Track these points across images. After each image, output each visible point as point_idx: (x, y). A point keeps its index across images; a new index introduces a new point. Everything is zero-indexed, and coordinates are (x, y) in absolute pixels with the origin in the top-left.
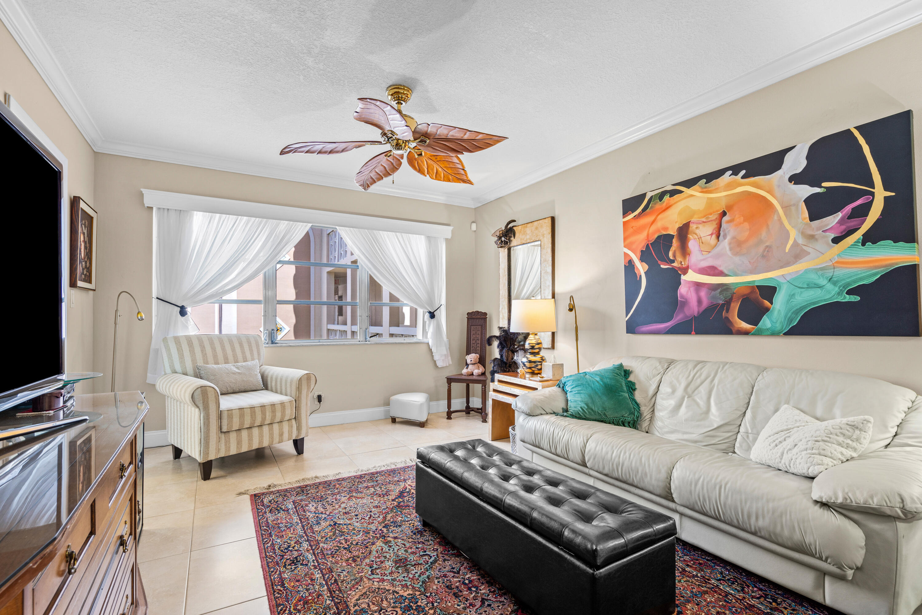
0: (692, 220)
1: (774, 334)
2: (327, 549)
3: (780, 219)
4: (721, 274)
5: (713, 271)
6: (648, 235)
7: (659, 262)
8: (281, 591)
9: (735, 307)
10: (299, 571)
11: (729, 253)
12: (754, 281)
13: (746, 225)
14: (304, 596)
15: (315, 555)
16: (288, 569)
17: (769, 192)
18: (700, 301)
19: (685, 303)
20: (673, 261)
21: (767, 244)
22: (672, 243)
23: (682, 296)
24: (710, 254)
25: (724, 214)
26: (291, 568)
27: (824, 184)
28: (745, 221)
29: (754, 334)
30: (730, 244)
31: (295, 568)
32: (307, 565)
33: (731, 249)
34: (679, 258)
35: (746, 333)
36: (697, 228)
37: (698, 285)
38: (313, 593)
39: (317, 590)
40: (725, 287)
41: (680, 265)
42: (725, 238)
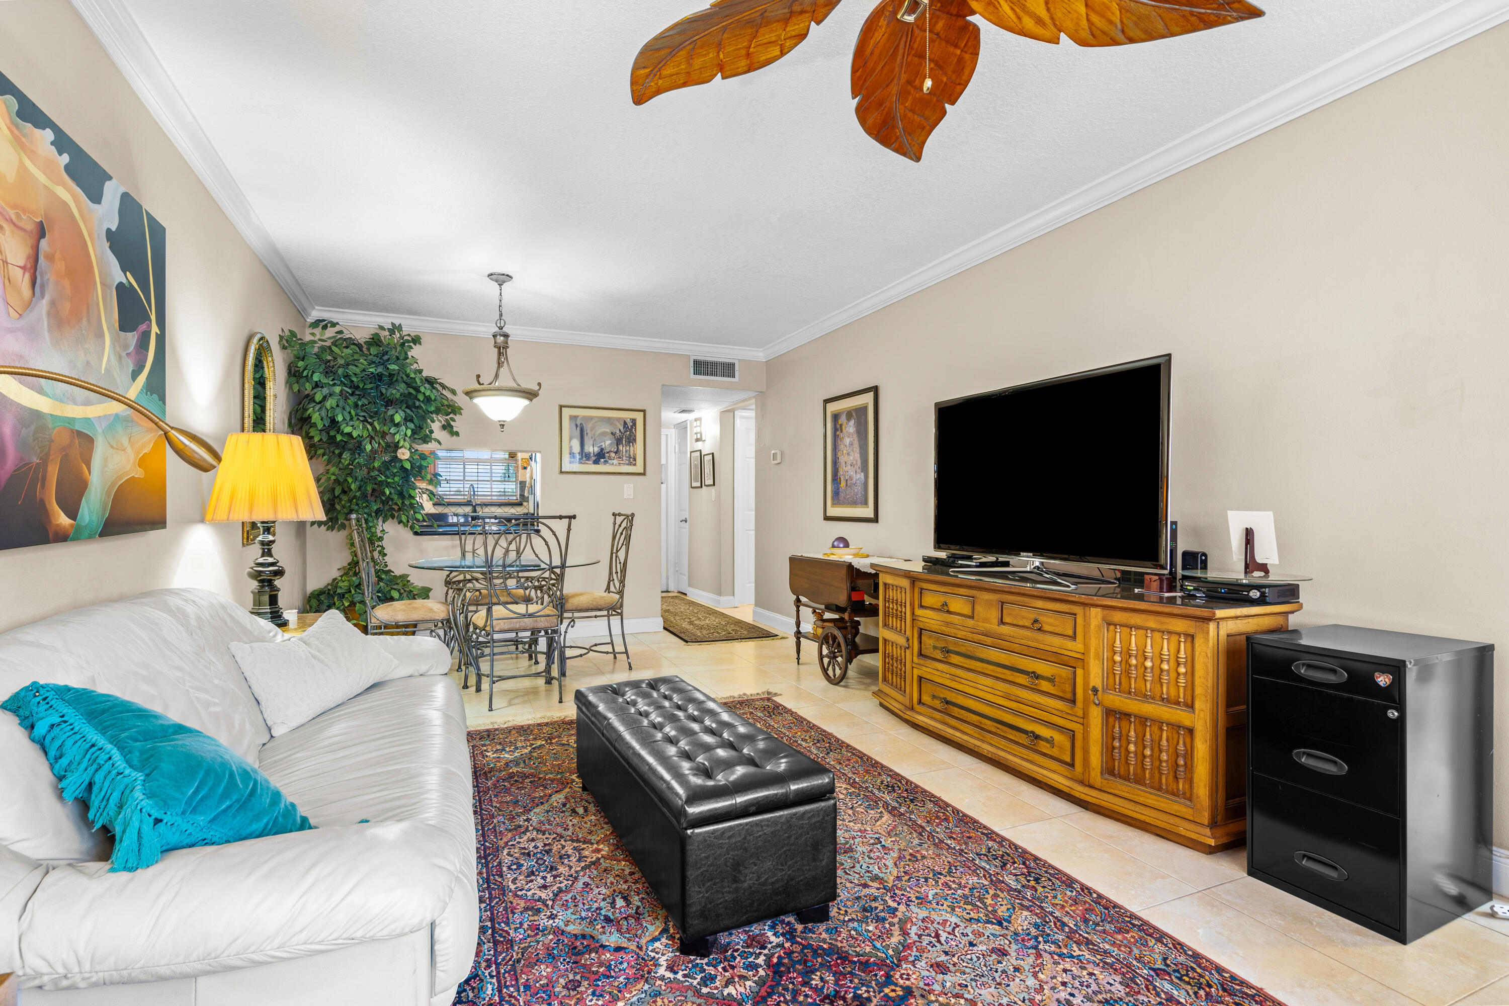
42: (43, 296)
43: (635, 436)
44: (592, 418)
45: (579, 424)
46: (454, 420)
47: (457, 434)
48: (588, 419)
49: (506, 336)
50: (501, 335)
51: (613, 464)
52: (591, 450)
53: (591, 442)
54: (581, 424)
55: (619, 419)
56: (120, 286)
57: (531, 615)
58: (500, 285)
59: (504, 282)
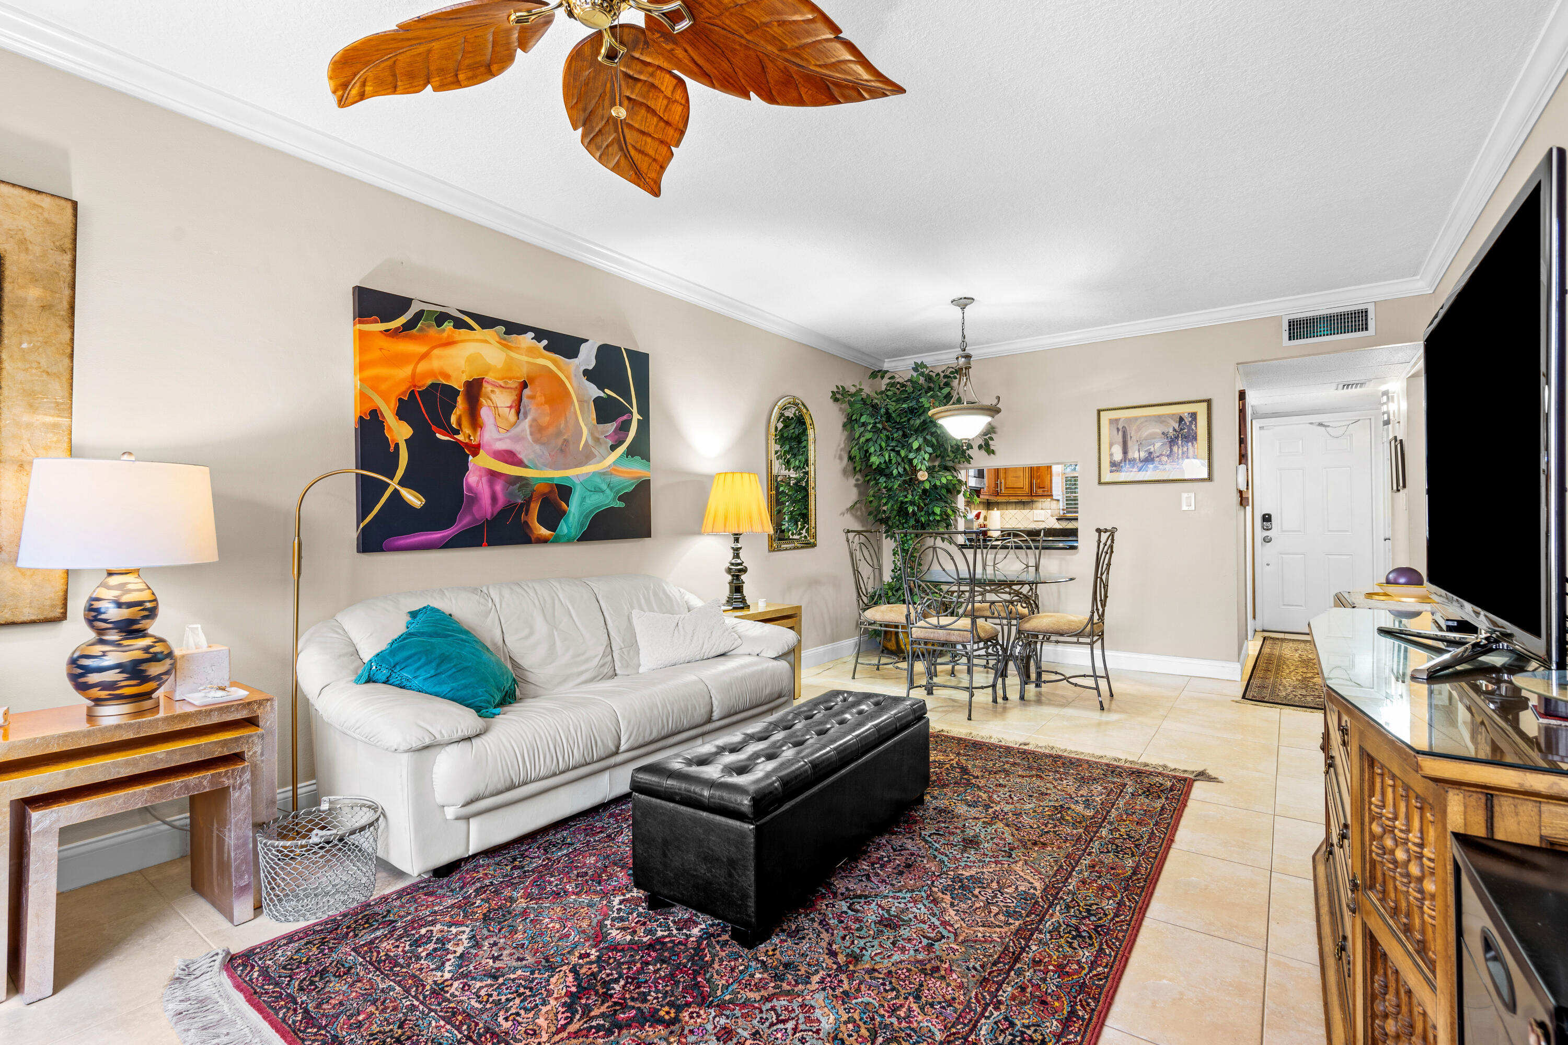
0: (487, 378)
1: (569, 541)
2: (945, 1020)
3: (576, 413)
4: (519, 463)
5: (510, 457)
6: (413, 375)
7: (434, 428)
8: (1082, 1006)
9: (535, 508)
10: (1029, 1018)
11: (529, 437)
12: (553, 478)
13: (547, 407)
14: (1056, 976)
15: (975, 1026)
16: (1042, 1035)
17: (567, 378)
18: (494, 498)
19: (474, 499)
20: (457, 432)
21: (565, 437)
22: (455, 402)
23: (470, 489)
24: (509, 434)
25: (524, 385)
26: (1035, 1031)
27: (607, 391)
28: (546, 402)
29: (553, 542)
30: (531, 426)
31: (1028, 1027)
32: (1006, 1019)
33: (531, 434)
34: (467, 430)
35: (544, 541)
36: (492, 391)
37: (493, 475)
38: (1040, 971)
39: (1031, 970)
40: (524, 482)
41: (467, 441)
42: (525, 417)
43: (1196, 433)
44: (1136, 419)
45: (1120, 428)
46: (992, 439)
47: (993, 452)
48: (1130, 420)
49: (968, 357)
50: (962, 357)
51: (1165, 470)
52: (1136, 455)
53: (1136, 447)
54: (1123, 427)
55: (1172, 416)
56: (597, 401)
57: (942, 627)
58: (963, 309)
59: (966, 305)
